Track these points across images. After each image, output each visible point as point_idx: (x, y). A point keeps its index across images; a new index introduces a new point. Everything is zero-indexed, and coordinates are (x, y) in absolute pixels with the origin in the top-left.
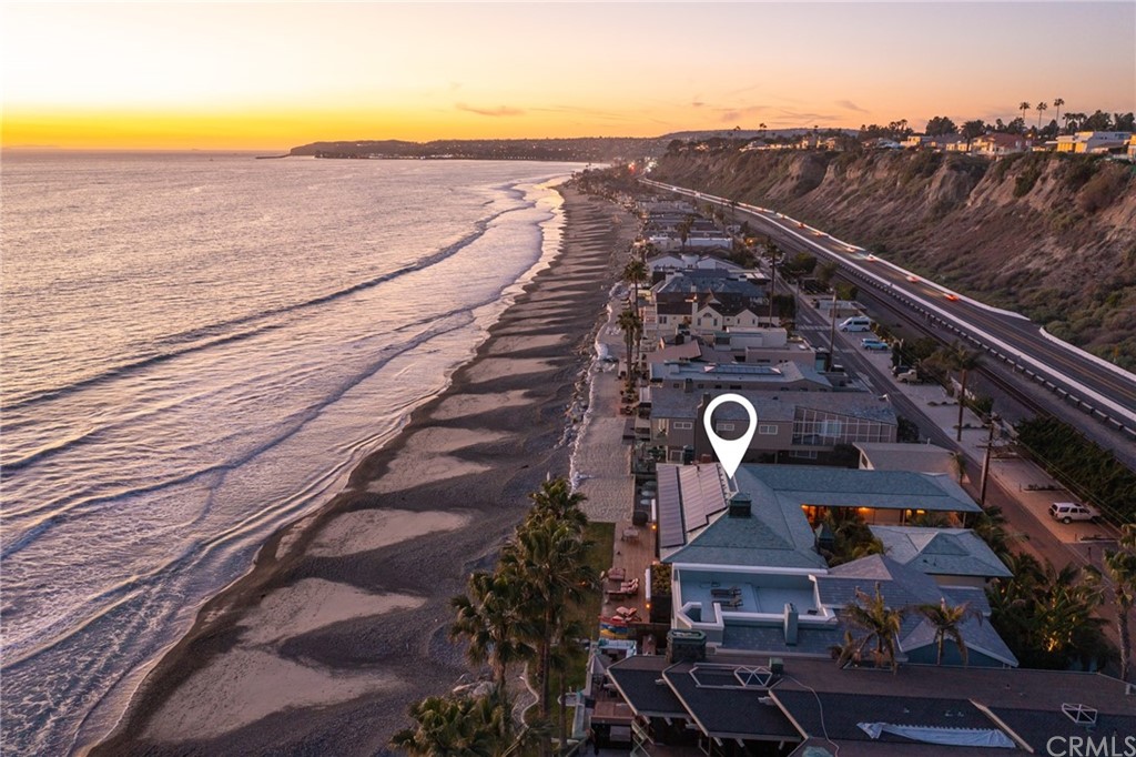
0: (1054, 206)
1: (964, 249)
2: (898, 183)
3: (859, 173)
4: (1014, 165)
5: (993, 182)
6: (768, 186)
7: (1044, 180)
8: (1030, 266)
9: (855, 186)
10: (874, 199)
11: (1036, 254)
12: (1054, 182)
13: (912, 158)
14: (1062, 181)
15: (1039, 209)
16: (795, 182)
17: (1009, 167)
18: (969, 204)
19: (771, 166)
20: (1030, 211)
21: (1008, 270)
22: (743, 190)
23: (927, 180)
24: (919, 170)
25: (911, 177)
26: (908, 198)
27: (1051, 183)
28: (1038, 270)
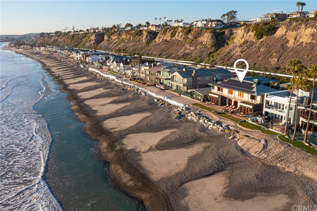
0: (184, 38)
1: (164, 51)
2: (131, 38)
3: (117, 37)
4: (168, 31)
5: (163, 35)
6: (85, 43)
7: (179, 33)
8: (186, 52)
9: (117, 40)
10: (125, 43)
11: (186, 49)
12: (181, 33)
13: (133, 32)
14: (184, 33)
15: (180, 40)
16: (94, 41)
17: (167, 31)
18: (157, 41)
19: (83, 38)
20: (178, 40)
21: (180, 54)
22: (76, 45)
23: (141, 36)
24: (137, 34)
25: (135, 37)
26: (137, 41)
27: (181, 34)
28: (189, 52)
